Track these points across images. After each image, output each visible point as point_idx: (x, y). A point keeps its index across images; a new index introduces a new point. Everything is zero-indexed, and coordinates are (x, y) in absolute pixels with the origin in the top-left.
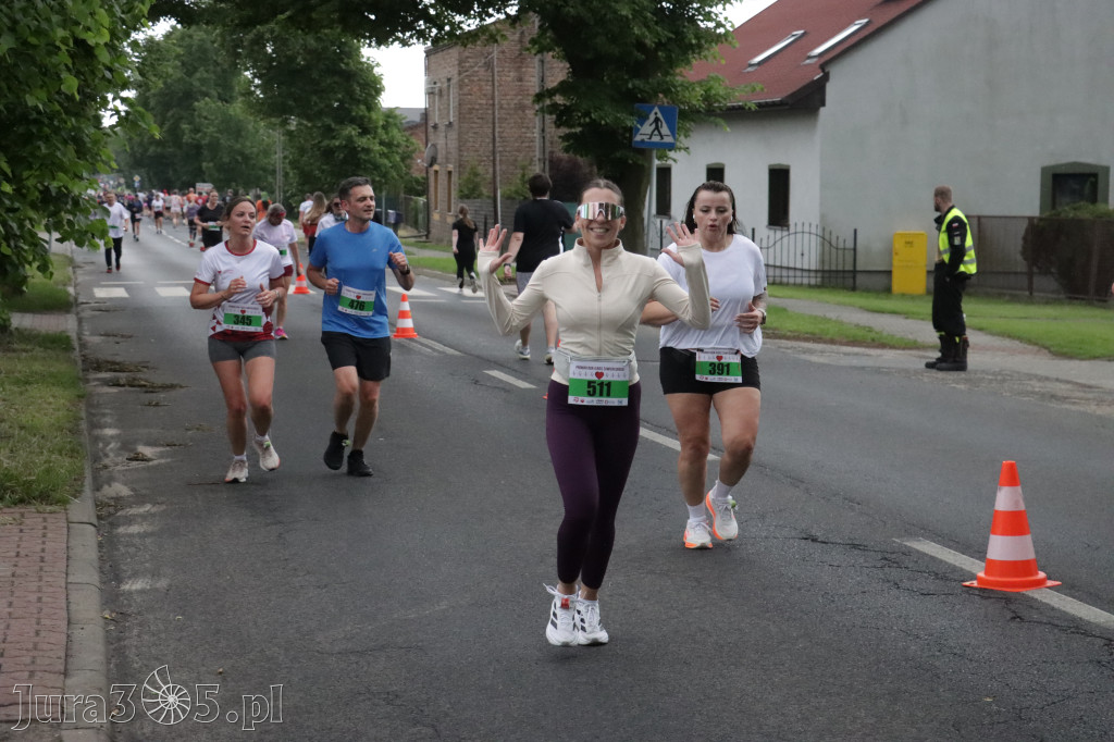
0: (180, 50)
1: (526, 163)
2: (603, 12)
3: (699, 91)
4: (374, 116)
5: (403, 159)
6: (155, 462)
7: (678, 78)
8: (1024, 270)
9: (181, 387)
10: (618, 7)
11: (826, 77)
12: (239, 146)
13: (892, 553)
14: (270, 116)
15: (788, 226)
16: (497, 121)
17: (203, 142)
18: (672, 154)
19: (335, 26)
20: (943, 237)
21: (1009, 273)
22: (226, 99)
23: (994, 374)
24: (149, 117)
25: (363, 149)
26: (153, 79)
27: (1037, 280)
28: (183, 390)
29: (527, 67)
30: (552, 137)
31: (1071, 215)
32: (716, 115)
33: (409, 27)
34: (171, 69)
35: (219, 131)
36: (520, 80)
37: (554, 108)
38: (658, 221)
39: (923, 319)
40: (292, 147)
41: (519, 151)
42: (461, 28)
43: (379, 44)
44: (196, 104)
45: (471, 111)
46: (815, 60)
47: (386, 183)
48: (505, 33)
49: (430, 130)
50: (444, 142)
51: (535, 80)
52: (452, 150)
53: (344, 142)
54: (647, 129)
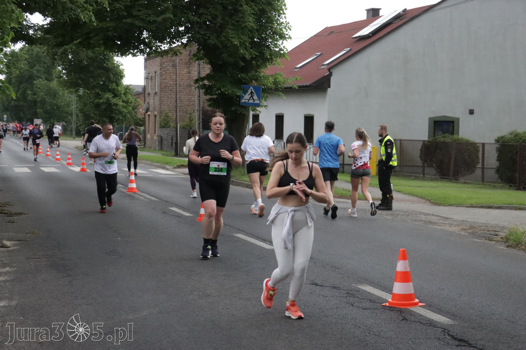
0: (26, 56)
1: (192, 112)
2: (226, 42)
3: (271, 80)
4: (119, 88)
5: (133, 109)
6: (12, 248)
7: (262, 74)
8: (421, 165)
9: (25, 214)
10: (233, 40)
11: (331, 74)
12: (55, 102)
14: (70, 88)
15: (313, 143)
16: (178, 92)
17: (38, 100)
18: (258, 109)
19: (101, 46)
20: (383, 149)
21: (414, 166)
22: (49, 79)
23: (404, 212)
24: (11, 88)
25: (114, 104)
26: (14, 70)
27: (427, 170)
28: (26, 215)
29: (192, 67)
30: (203, 100)
31: (442, 140)
32: (280, 91)
33: (137, 48)
34: (23, 65)
35: (46, 95)
36: (189, 73)
37: (204, 86)
39: (373, 187)
40: (80, 102)
41: (188, 106)
42: (161, 49)
43: (122, 55)
44: (35, 81)
45: (165, 87)
46: (326, 66)
47: (125, 120)
48: (182, 51)
49: (146, 95)
50: (153, 101)
51: (196, 73)
52: (157, 105)
53: (105, 101)
54: (247, 96)
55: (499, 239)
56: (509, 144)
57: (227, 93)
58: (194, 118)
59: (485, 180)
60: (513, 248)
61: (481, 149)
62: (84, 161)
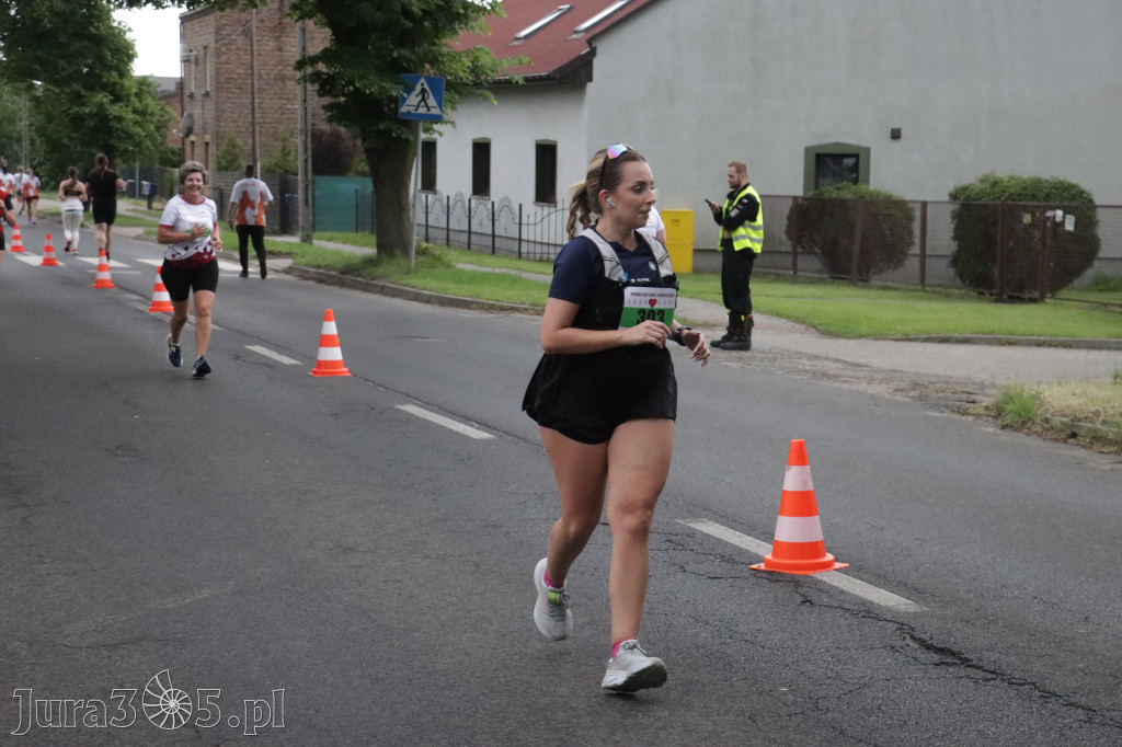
1: (287, 135)
3: (466, 62)
4: (126, 82)
5: (158, 129)
7: (445, 49)
8: (790, 249)
11: (593, 52)
13: (677, 535)
14: (15, 80)
15: (555, 203)
16: (256, 91)
18: (436, 127)
21: (773, 252)
23: (766, 352)
25: (115, 117)
27: (801, 260)
29: (286, 36)
30: (314, 109)
31: (834, 195)
32: (486, 89)
36: (280, 49)
37: (316, 77)
38: (423, 196)
39: (691, 297)
40: (39, 113)
41: (279, 122)
43: (131, 5)
45: (228, 80)
46: (582, 34)
47: (140, 153)
49: (186, 99)
50: (200, 112)
51: (294, 49)
52: (209, 121)
53: (95, 110)
54: (413, 100)
55: (982, 411)
56: (979, 202)
57: (368, 92)
58: (293, 149)
59: (927, 283)
60: (1015, 430)
61: (917, 214)
62: (51, 243)
